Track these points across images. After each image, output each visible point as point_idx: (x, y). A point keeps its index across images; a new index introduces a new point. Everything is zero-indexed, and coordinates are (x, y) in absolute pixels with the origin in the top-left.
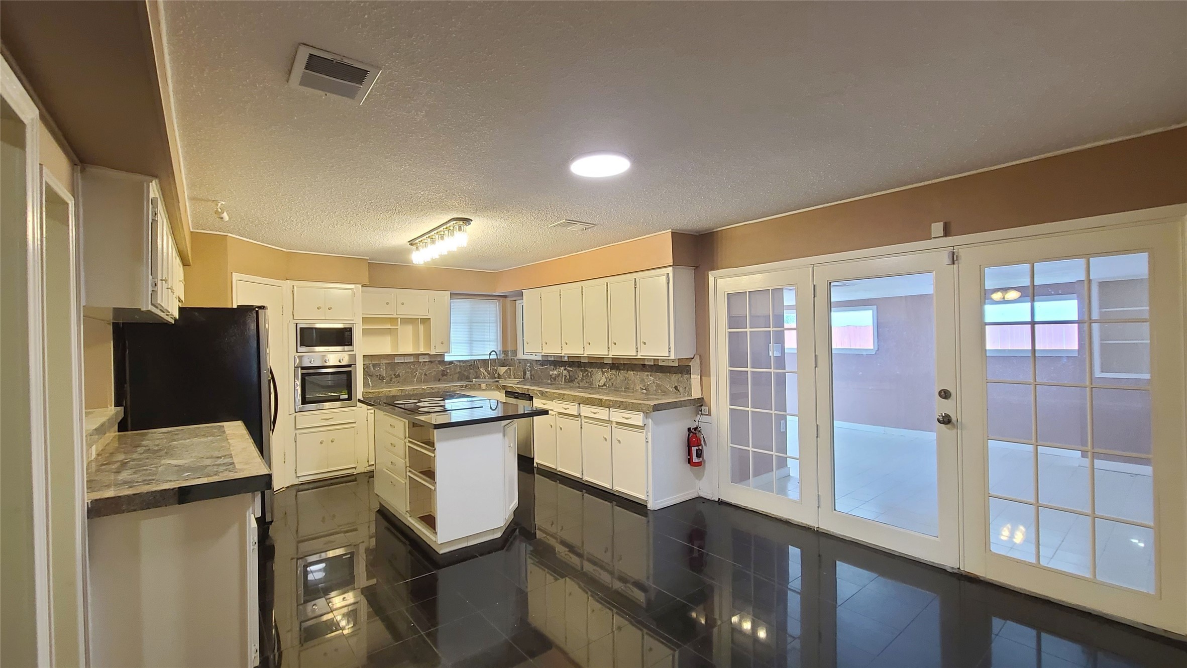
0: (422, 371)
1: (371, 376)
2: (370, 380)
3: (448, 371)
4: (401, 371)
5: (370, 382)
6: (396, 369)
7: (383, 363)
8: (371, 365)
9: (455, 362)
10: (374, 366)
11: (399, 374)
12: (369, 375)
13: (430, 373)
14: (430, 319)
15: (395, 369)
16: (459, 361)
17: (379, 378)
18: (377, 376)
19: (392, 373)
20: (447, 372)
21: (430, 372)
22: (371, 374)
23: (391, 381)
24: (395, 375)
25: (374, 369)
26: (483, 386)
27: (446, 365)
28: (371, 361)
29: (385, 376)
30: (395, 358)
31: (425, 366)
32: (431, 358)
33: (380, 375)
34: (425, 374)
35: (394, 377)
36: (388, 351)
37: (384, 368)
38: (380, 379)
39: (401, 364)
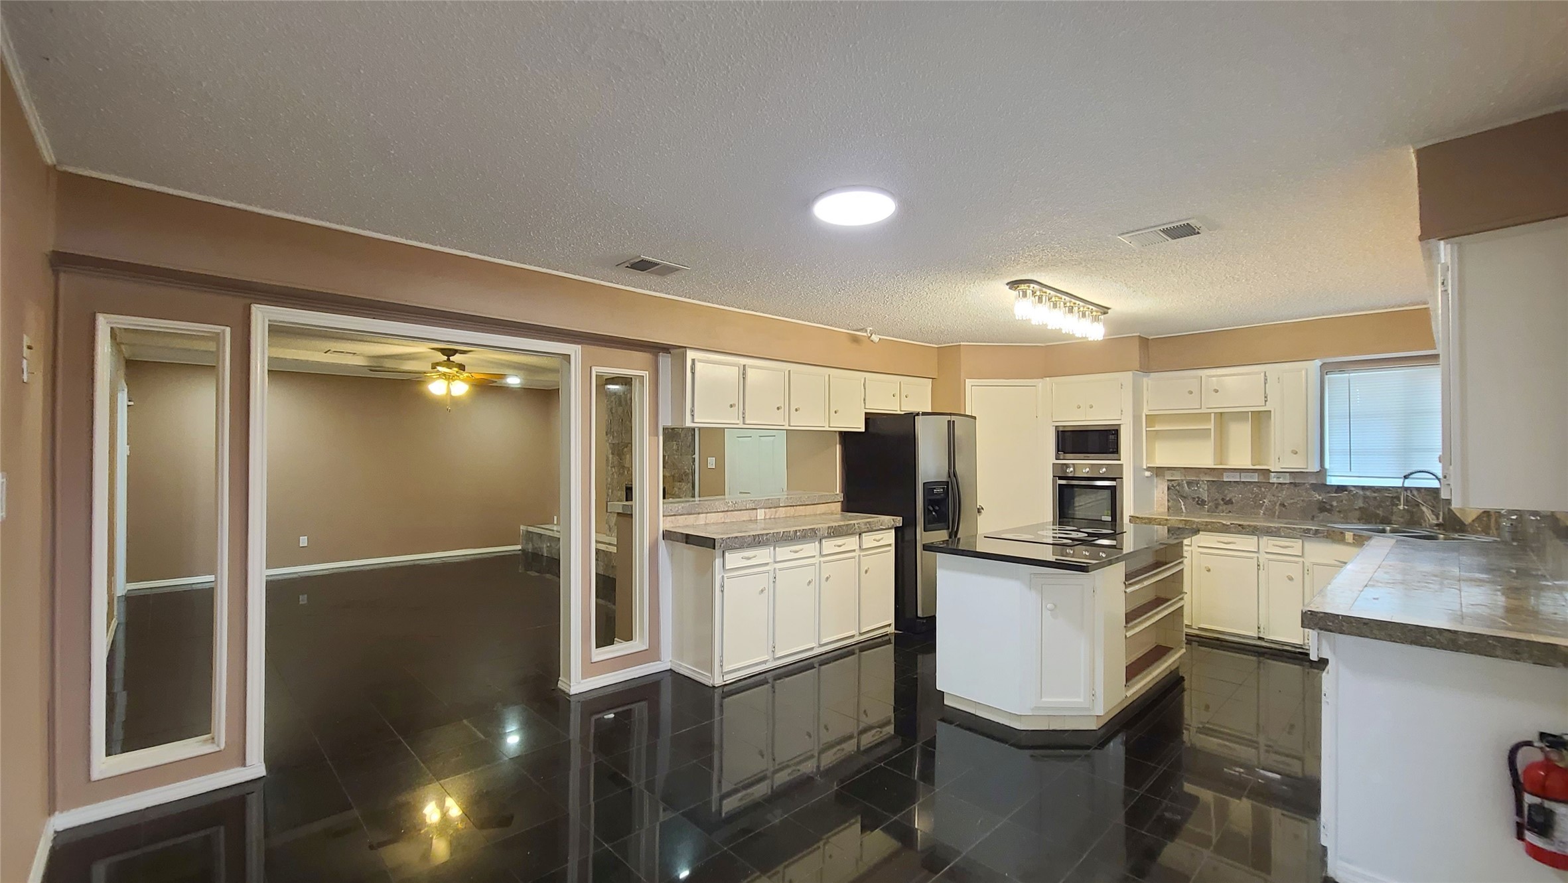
0: (1275, 499)
1: (1185, 497)
2: (1182, 503)
3: (1335, 504)
4: (1234, 495)
5: (1183, 507)
6: (1226, 492)
7: (1203, 481)
8: (1185, 482)
9: (1353, 489)
10: (1189, 483)
11: (1230, 500)
12: (1182, 496)
13: (1292, 504)
14: (1270, 411)
15: (1224, 492)
16: (1363, 488)
17: (1198, 501)
18: (1194, 498)
19: (1217, 496)
20: (1332, 506)
21: (1292, 501)
22: (1184, 495)
23: (1216, 508)
24: (1223, 500)
25: (1189, 488)
26: (1349, 536)
27: (1329, 492)
28: (1185, 477)
29: (1206, 499)
30: (1224, 474)
31: (1283, 490)
32: (1294, 478)
33: (1198, 497)
34: (1283, 505)
35: (1222, 502)
36: (1208, 462)
37: (1206, 489)
38: (1198, 504)
39: (1235, 484)
